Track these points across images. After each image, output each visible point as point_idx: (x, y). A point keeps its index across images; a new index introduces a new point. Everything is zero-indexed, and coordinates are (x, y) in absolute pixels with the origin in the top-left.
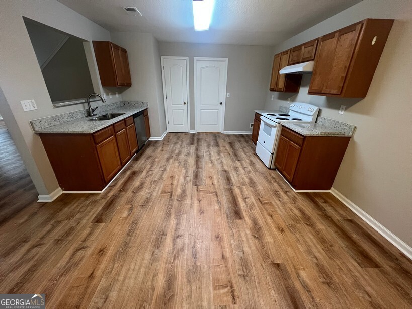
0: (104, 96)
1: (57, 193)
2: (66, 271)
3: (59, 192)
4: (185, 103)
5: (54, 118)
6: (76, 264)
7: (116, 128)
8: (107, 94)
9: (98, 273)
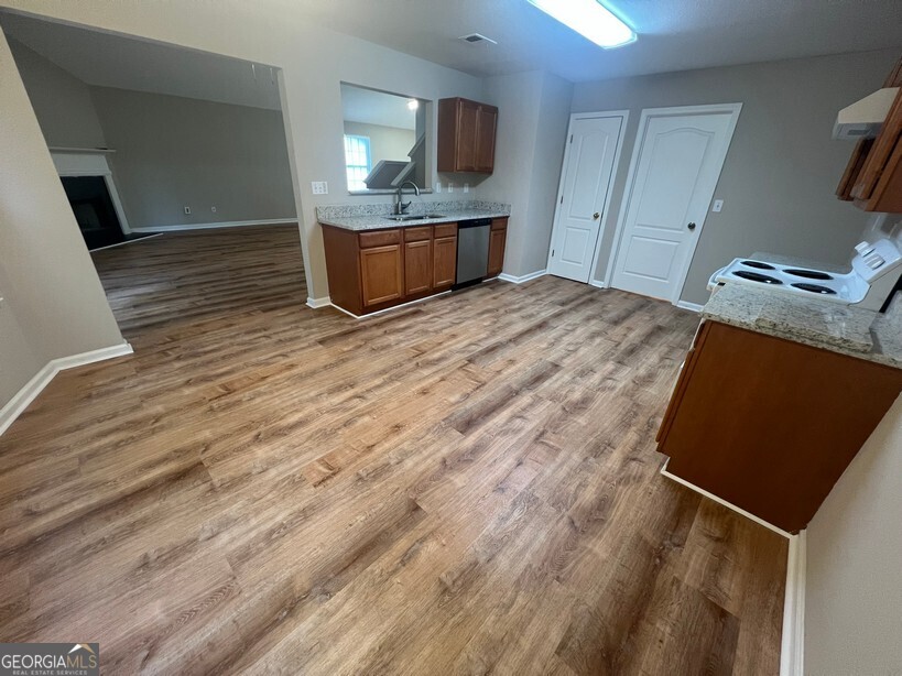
0: (438, 187)
1: (324, 302)
2: (258, 364)
3: (326, 302)
4: (596, 216)
5: (345, 209)
6: (268, 364)
7: (408, 236)
8: (445, 185)
9: (269, 380)
